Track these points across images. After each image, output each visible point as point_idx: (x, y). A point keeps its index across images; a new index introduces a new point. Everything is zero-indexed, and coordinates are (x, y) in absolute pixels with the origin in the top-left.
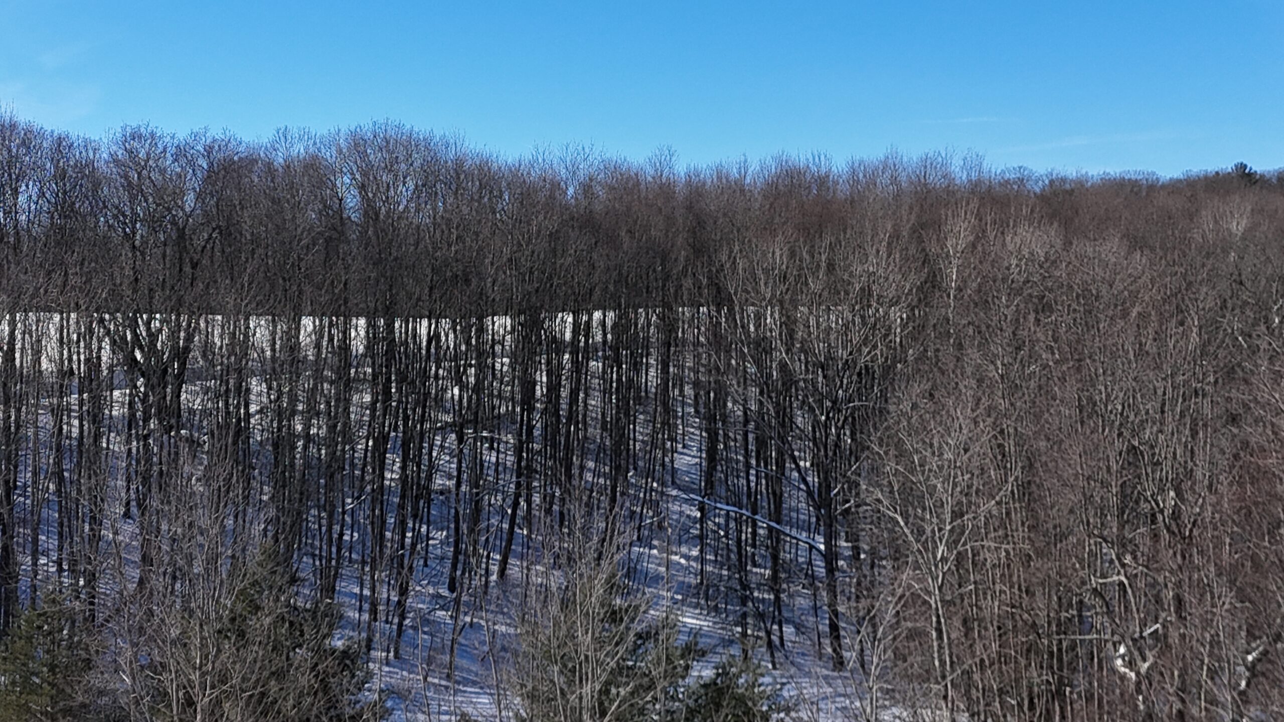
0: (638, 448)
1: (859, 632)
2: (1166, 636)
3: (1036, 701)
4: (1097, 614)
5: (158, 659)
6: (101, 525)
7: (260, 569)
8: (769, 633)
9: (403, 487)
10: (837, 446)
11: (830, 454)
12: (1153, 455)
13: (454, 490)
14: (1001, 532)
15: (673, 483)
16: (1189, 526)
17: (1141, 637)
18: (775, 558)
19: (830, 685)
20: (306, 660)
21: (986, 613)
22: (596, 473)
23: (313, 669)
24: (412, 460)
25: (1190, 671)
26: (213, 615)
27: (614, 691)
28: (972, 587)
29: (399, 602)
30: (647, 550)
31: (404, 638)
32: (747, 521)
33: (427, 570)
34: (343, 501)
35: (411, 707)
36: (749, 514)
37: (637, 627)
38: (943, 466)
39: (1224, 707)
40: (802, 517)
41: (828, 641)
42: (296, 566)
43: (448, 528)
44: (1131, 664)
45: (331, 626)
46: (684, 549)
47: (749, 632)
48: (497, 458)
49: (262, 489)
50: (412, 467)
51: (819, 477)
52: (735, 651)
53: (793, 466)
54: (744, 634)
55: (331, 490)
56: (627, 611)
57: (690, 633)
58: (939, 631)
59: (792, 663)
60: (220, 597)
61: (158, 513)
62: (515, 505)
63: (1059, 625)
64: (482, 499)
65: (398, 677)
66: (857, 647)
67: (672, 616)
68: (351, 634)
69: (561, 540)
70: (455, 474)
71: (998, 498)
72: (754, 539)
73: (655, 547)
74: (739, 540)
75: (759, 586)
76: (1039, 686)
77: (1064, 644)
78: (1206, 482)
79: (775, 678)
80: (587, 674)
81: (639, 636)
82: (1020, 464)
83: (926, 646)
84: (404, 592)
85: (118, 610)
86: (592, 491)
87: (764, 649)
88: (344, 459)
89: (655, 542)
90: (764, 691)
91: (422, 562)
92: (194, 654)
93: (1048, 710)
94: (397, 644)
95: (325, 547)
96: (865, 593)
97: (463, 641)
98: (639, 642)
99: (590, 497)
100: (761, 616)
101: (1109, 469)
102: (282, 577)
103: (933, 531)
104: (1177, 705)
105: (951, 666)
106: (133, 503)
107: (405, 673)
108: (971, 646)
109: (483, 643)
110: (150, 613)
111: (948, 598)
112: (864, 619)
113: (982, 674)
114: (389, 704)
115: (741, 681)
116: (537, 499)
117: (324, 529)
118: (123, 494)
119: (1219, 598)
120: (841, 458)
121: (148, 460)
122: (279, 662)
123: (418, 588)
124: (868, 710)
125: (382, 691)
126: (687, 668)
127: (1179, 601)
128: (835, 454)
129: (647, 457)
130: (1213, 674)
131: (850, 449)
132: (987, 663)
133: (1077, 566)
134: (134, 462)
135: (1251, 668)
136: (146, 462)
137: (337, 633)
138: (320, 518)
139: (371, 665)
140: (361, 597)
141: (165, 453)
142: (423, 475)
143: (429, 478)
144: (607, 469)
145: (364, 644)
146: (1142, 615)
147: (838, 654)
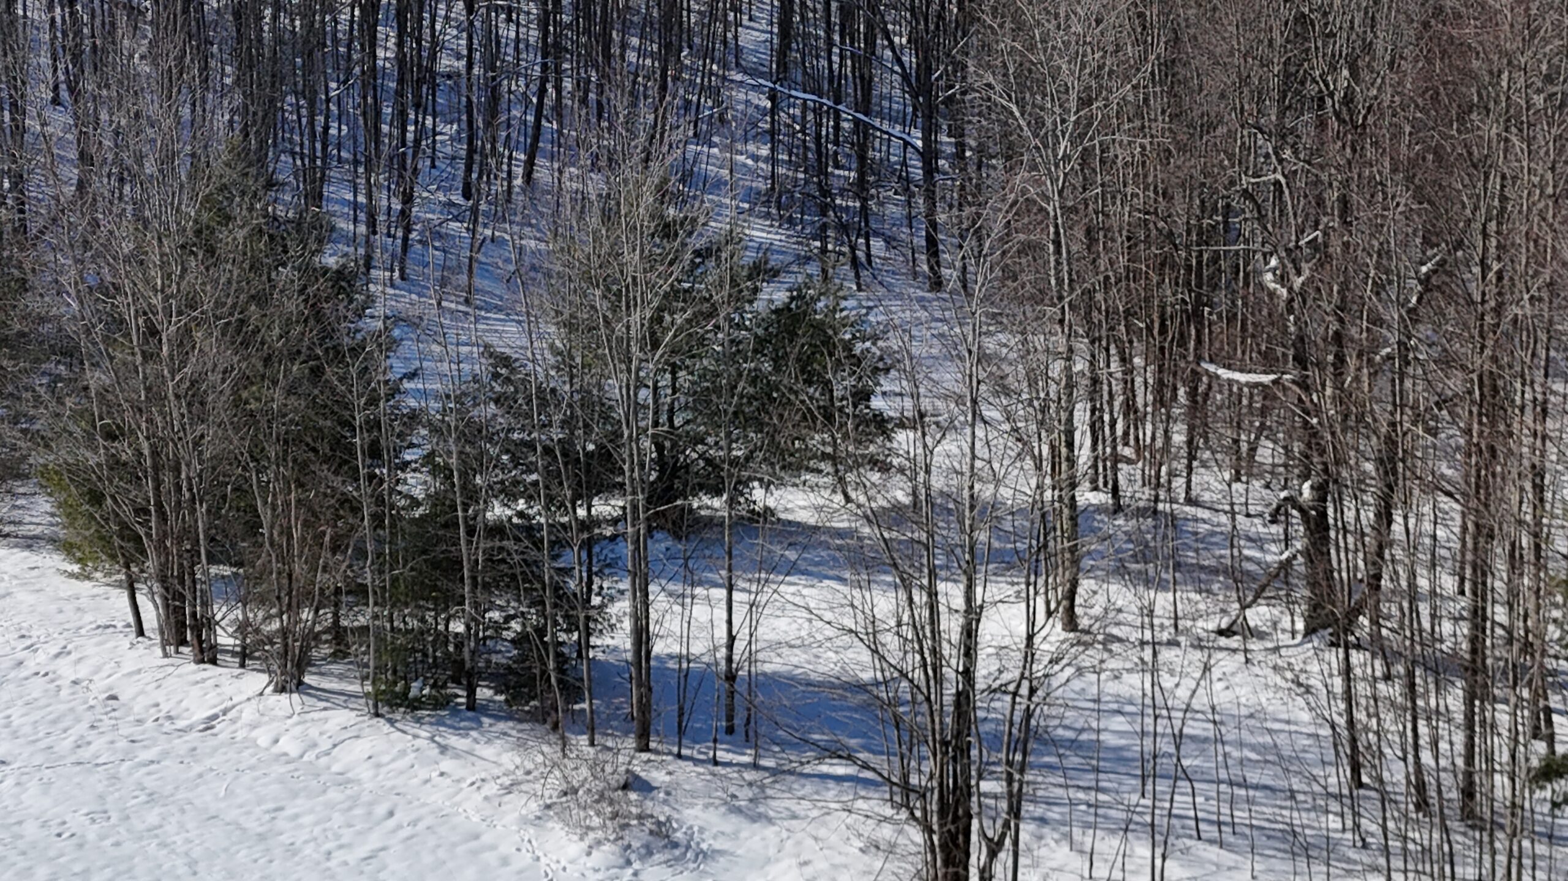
0: (693, 20)
1: (961, 247)
2: (1326, 246)
3: (1168, 323)
4: (1246, 220)
5: (109, 279)
6: (24, 113)
7: (228, 170)
8: (853, 249)
9: (400, 68)
10: (940, 17)
11: (932, 27)
12: (1326, 24)
13: (463, 71)
14: (1137, 123)
15: (738, 64)
16: (1363, 112)
17: (1297, 247)
18: (862, 158)
19: (924, 308)
20: (293, 281)
21: (1114, 222)
22: (641, 52)
23: (302, 291)
24: (410, 35)
25: (1352, 286)
26: (174, 227)
27: (668, 318)
28: (1099, 190)
29: (402, 212)
30: (705, 149)
31: (411, 255)
32: (828, 112)
33: (434, 172)
34: (327, 87)
35: (423, 337)
36: (831, 103)
37: (697, 242)
38: (1069, 42)
39: (1389, 327)
40: (895, 106)
41: (924, 257)
42: (272, 165)
43: (459, 121)
44: (1283, 279)
45: (320, 241)
46: (751, 147)
47: (830, 247)
48: (517, 32)
49: (223, 70)
50: (410, 44)
51: (917, 57)
52: (813, 269)
53: (886, 43)
54: (824, 250)
55: (311, 72)
56: (682, 224)
57: (759, 248)
58: (1057, 244)
59: (881, 283)
60: (180, 204)
61: (94, 100)
62: (542, 92)
63: (1200, 234)
64: (500, 84)
65: (405, 302)
66: (958, 264)
67: (739, 230)
68: (346, 249)
69: (599, 137)
70: (465, 52)
71: (1134, 82)
72: (836, 135)
73: (716, 145)
74: (818, 136)
75: (842, 192)
76: (1173, 306)
77: (1205, 256)
78: (1388, 58)
79: (859, 300)
80: (635, 298)
81: (697, 253)
82: (1163, 39)
83: (1040, 262)
84: (408, 199)
85: (54, 220)
86: (637, 76)
87: (847, 267)
88: (325, 33)
89: (716, 139)
90: (847, 317)
91: (428, 163)
92: (153, 273)
93: (1182, 334)
94: (402, 262)
95: (307, 142)
96: (970, 198)
97: (483, 259)
98: (698, 260)
99: (634, 82)
100: (843, 228)
101: (1271, 41)
102: (256, 180)
103: (1055, 123)
104: (1334, 326)
105: (1070, 285)
106: (63, 86)
107: (414, 296)
108: (1094, 261)
109: (507, 261)
110: (95, 224)
111: (1070, 204)
112: (968, 230)
113: (1106, 293)
114: (396, 333)
115: (820, 305)
116: (568, 84)
117: (304, 120)
118: (49, 75)
119: (1393, 198)
120: (945, 31)
121: (78, 33)
122: (258, 284)
123: (425, 194)
124: (970, 339)
125: (387, 317)
126: (756, 290)
127: (1345, 203)
128: (937, 27)
129: (705, 32)
130: (1379, 288)
131: (957, 21)
132: (1113, 280)
133: (1226, 162)
134: (59, 35)
135: (1425, 281)
136: (75, 35)
137: (328, 248)
138: (299, 107)
139: (372, 287)
140: (355, 206)
141: (98, 22)
142: (425, 54)
143: (433, 57)
144: (655, 47)
145: (361, 262)
146: (1300, 220)
147: (935, 273)
